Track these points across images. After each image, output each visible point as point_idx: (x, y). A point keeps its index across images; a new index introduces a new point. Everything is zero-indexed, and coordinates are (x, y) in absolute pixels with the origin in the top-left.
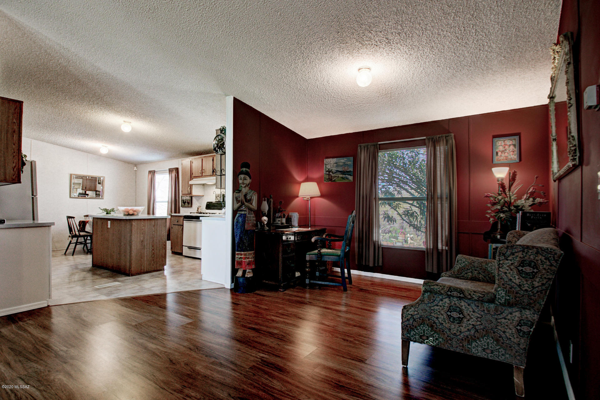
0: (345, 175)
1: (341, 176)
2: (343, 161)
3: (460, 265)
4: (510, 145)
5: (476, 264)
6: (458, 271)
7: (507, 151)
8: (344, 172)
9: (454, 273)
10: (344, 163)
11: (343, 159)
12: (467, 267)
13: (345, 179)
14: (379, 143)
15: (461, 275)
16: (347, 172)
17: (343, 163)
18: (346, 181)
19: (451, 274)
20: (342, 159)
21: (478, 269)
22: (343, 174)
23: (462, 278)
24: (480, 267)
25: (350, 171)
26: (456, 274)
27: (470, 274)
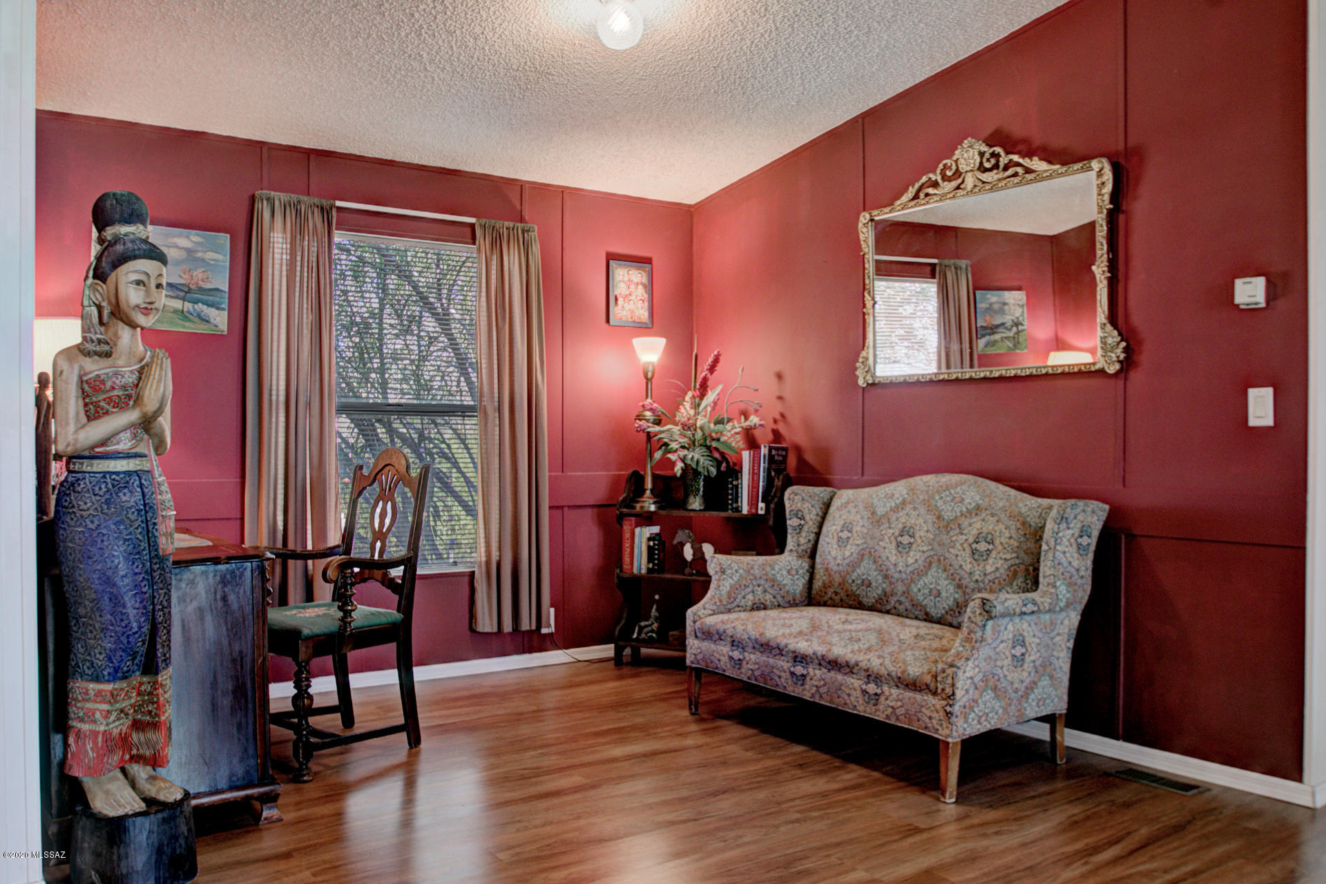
0: (195, 302)
1: (178, 304)
2: (183, 242)
3: (731, 581)
4: (637, 284)
5: (757, 572)
6: (729, 593)
7: (633, 298)
8: (189, 291)
9: (721, 601)
10: (189, 251)
11: (188, 237)
12: (744, 582)
13: (190, 321)
14: (339, 203)
15: (735, 604)
16: (202, 290)
17: (184, 254)
18: (202, 329)
19: (715, 607)
20: (180, 236)
21: (762, 582)
22: (184, 299)
23: (737, 609)
24: (765, 577)
25: (217, 290)
26: (725, 603)
27: (750, 597)
